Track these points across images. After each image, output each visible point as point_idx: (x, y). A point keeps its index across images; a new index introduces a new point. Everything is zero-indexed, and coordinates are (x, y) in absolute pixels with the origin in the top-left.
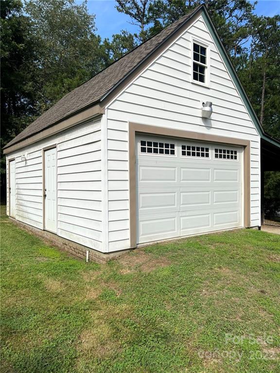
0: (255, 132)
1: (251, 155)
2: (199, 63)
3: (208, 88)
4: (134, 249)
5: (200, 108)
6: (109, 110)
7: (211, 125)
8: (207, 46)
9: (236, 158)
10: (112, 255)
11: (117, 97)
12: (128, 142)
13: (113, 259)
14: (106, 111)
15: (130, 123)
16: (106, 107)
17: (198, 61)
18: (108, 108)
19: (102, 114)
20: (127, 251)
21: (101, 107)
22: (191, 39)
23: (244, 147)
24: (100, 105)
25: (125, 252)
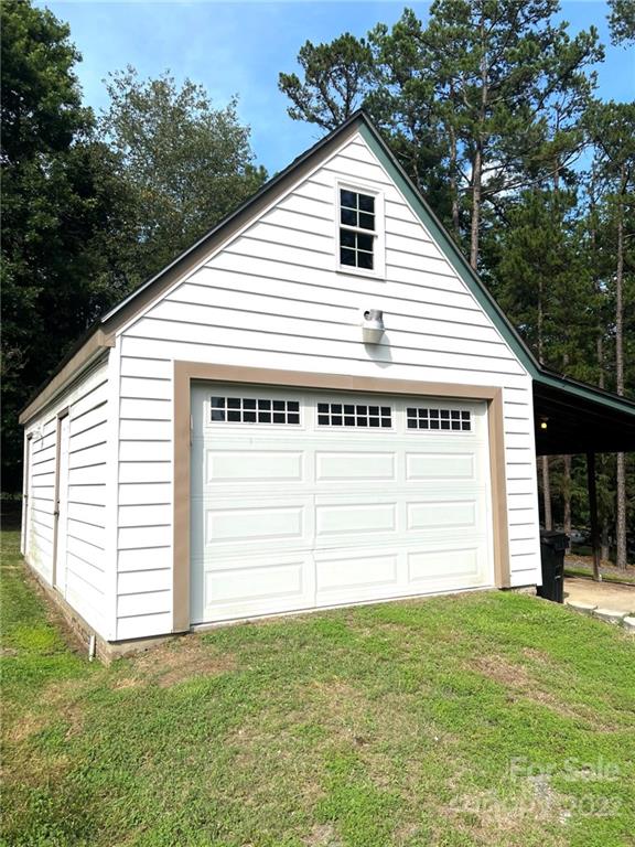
0: (516, 366)
1: (505, 421)
2: (357, 229)
3: (382, 280)
4: (184, 634)
5: (359, 323)
6: (125, 339)
7: (390, 357)
8: (377, 193)
9: (467, 426)
10: (126, 648)
11: (145, 311)
12: (172, 402)
13: (131, 655)
14: (118, 340)
15: (175, 361)
16: (118, 333)
17: (355, 225)
18: (122, 335)
19: (109, 348)
20: (168, 639)
21: (106, 333)
22: (333, 183)
23: (486, 402)
24: (103, 331)
25: (160, 641)
